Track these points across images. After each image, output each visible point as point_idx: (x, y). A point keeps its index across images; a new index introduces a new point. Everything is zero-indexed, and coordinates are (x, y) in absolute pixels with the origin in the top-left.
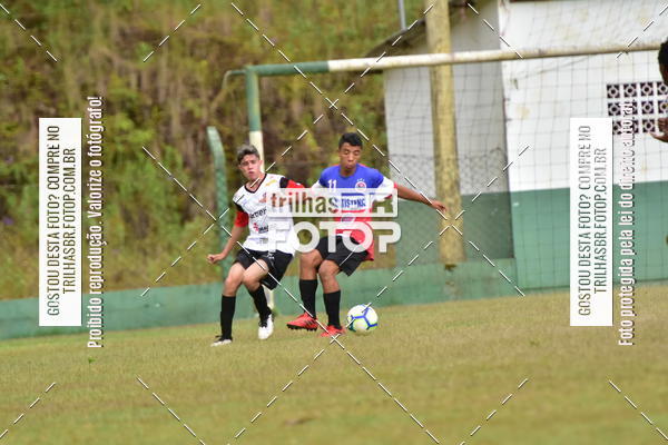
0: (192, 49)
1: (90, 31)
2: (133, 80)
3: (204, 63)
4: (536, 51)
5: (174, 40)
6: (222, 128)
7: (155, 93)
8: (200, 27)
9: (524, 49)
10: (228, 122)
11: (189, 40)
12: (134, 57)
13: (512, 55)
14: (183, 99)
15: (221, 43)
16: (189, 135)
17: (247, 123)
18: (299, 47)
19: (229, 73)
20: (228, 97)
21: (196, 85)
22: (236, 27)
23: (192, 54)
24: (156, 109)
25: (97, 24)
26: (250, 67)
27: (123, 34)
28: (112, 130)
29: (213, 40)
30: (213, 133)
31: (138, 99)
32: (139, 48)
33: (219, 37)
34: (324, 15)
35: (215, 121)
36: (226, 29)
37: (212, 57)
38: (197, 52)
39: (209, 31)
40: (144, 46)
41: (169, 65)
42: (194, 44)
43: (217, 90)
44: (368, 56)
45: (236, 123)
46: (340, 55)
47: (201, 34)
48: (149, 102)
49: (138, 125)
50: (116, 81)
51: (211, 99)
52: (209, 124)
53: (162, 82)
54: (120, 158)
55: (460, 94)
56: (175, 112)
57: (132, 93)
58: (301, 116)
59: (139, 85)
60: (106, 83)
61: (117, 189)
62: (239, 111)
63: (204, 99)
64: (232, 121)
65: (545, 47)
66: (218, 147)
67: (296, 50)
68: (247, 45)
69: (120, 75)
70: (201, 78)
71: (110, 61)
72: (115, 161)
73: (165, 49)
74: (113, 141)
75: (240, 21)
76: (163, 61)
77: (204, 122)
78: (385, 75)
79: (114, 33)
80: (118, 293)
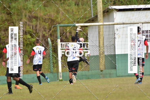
0: (45, 21)
1: (22, 16)
2: (31, 27)
3: (47, 24)
4: (122, 23)
5: (41, 18)
6: (51, 38)
7: (36, 30)
8: (47, 15)
9: (119, 22)
10: (52, 37)
11: (44, 19)
12: (32, 22)
13: (117, 24)
14: (42, 32)
15: (51, 19)
16: (44, 40)
17: (57, 37)
18: (69, 21)
19: (53, 26)
20: (53, 31)
21: (45, 28)
22: (55, 16)
23: (45, 22)
24: (36, 34)
25: (23, 14)
26: (58, 25)
27: (29, 17)
28: (26, 38)
29: (49, 19)
30: (49, 39)
31: (32, 31)
32: (33, 20)
33: (51, 18)
34: (75, 14)
35: (49, 37)
36: (53, 16)
37: (49, 22)
38: (46, 21)
39: (49, 17)
40: (34, 19)
41: (39, 24)
42: (45, 19)
43: (50, 30)
44: (84, 23)
45: (54, 37)
46: (78, 22)
47: (47, 17)
48: (35, 32)
49: (32, 37)
50: (28, 27)
51: (49, 32)
52: (48, 37)
53: (38, 28)
54: (28, 45)
55: (105, 32)
56: (41, 34)
57: (31, 30)
58: (69, 36)
59: (33, 28)
60: (25, 27)
61: (27, 52)
62: (55, 34)
63: (47, 32)
64: (53, 37)
65: (124, 22)
66: (50, 43)
67: (68, 21)
68: (57, 20)
69: (28, 26)
70: (47, 27)
71: (26, 22)
72: (27, 45)
73: (39, 20)
74: (27, 41)
75: (56, 14)
76: (38, 23)
77: (47, 37)
78: (88, 27)
79: (27, 16)
80: (27, 75)
